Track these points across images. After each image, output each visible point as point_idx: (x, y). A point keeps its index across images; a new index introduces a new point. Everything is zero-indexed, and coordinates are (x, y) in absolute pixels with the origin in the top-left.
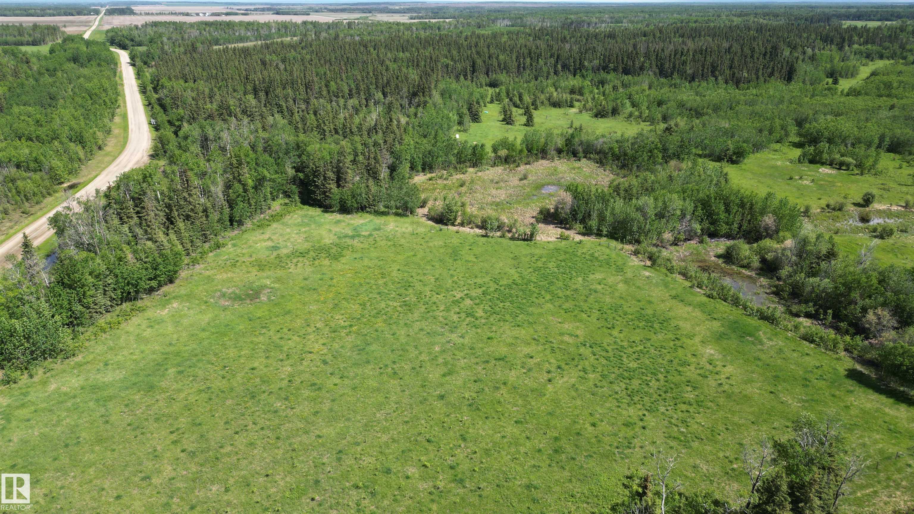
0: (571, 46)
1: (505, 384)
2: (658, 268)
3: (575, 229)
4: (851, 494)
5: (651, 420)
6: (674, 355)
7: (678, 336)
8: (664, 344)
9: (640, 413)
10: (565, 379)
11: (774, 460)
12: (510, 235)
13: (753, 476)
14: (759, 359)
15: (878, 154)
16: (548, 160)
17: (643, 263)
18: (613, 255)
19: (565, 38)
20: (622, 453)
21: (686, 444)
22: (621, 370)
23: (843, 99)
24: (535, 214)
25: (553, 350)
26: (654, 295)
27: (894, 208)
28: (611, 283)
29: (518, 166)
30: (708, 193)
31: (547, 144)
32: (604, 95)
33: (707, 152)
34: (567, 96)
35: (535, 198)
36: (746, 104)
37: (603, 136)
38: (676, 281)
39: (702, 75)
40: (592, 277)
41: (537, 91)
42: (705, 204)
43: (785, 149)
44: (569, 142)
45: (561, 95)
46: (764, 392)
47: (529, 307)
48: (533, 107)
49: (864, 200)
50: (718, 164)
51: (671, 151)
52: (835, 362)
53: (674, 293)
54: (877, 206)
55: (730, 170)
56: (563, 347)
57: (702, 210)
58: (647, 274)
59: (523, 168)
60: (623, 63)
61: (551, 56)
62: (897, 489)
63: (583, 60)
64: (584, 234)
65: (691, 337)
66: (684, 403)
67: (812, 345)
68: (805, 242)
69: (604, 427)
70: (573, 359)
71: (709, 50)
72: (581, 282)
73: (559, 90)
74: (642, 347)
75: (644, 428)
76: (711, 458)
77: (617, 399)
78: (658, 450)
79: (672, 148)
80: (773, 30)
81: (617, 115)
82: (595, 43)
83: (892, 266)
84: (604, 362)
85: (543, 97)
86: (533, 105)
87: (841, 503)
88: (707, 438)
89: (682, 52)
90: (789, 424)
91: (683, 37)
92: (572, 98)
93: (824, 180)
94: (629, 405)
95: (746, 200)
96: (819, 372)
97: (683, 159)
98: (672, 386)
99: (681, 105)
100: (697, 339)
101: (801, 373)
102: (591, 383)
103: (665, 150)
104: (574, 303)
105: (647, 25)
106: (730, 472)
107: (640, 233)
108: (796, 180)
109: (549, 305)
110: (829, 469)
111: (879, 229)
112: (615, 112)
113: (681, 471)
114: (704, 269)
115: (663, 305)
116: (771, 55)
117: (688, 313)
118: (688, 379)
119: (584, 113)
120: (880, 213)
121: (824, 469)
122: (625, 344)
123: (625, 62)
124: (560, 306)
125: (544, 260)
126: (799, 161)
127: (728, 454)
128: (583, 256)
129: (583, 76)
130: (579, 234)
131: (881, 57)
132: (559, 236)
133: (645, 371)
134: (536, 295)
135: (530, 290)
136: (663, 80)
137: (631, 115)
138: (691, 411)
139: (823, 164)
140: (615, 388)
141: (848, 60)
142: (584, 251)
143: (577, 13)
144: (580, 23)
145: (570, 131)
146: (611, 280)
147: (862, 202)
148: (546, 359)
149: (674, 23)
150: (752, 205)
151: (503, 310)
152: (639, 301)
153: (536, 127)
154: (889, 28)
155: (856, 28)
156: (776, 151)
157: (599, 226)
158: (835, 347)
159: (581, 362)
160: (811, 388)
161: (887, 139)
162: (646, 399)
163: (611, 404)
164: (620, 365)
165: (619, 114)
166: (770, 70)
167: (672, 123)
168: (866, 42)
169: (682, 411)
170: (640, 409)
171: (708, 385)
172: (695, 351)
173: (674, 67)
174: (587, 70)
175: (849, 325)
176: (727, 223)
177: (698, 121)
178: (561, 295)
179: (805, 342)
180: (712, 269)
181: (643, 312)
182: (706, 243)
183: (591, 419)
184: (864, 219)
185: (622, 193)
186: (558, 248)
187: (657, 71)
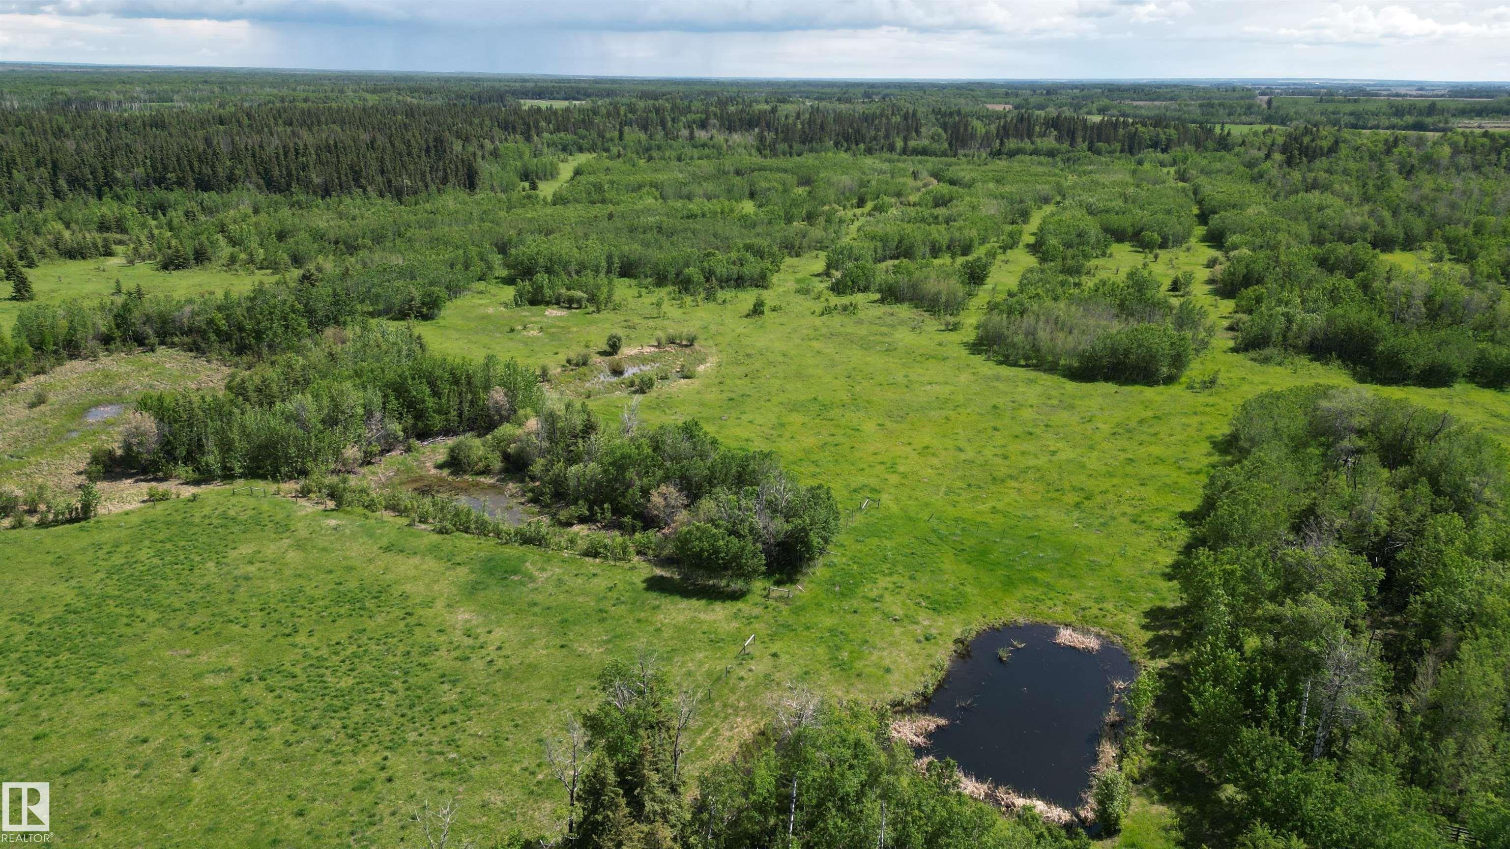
0: (78, 143)
1: (97, 813)
2: (349, 509)
3: (177, 477)
4: (690, 746)
5: (398, 763)
6: (410, 641)
7: (409, 610)
8: (390, 630)
9: (378, 758)
10: (225, 755)
11: (589, 743)
12: (35, 519)
13: (567, 780)
14: (535, 604)
15: (610, 282)
16: (85, 359)
17: (321, 507)
18: (265, 507)
19: (61, 130)
20: (363, 838)
21: (462, 776)
22: (327, 698)
23: (549, 210)
24: (82, 466)
25: (187, 712)
26: (353, 554)
27: (647, 350)
28: (271, 557)
29: (19, 379)
30: (399, 372)
31: (75, 330)
32: (171, 229)
33: (381, 307)
34: (93, 236)
35: (74, 435)
36: (420, 227)
37: (190, 301)
38: (383, 522)
39: (341, 186)
40: (233, 554)
41: (24, 233)
42: (399, 389)
43: (494, 289)
44: (121, 319)
45: (80, 236)
46: (552, 650)
47: (114, 647)
48: (23, 263)
49: (610, 346)
50: (402, 323)
51: (320, 313)
52: (629, 573)
53: (385, 542)
54: (627, 351)
55: (422, 329)
56: (207, 698)
57: (397, 399)
58: (333, 522)
59: (30, 384)
60: (193, 171)
61: (39, 164)
62: (737, 715)
63: (111, 170)
64: (197, 483)
65: (429, 604)
66: (444, 712)
67: (597, 560)
68: (551, 419)
69: (321, 808)
70: (233, 713)
71: (340, 145)
72: (213, 569)
73: (73, 225)
74: (355, 647)
75: (390, 780)
76: (502, 781)
77: (332, 751)
78: (422, 805)
79: (321, 308)
80: (430, 112)
81: (206, 263)
82: (127, 137)
83: (661, 427)
84: (293, 696)
85: (39, 242)
86: (21, 258)
87: (682, 764)
88: (492, 752)
89: (296, 150)
90: (595, 683)
91: (291, 124)
92: (105, 240)
93: (555, 327)
94: (354, 752)
95: (458, 372)
96: (614, 594)
97: (345, 323)
98: (419, 692)
99: (318, 236)
100: (440, 604)
101: (592, 604)
102: (278, 743)
103: (310, 312)
104: (209, 611)
105: (222, 105)
106: (535, 788)
107: (303, 458)
108: (519, 332)
109: (159, 630)
110: (657, 724)
111: (637, 381)
112: (201, 257)
113: (465, 822)
114: (424, 491)
115: (371, 567)
116: (436, 151)
117: (416, 567)
118: (440, 672)
119: (139, 264)
120: (633, 359)
121: (652, 727)
122: (324, 652)
123: (197, 170)
124: (181, 626)
125: (125, 548)
126: (516, 304)
127: (525, 764)
128: (207, 521)
129: (118, 198)
130: (187, 483)
131: (581, 150)
132: (146, 498)
133: (369, 685)
134: (125, 620)
135: (108, 615)
136: (277, 197)
137: (233, 260)
138: (457, 720)
139: (548, 303)
140: (324, 733)
141: (541, 155)
142: (206, 511)
143: (74, 83)
144: (87, 103)
145: (120, 300)
146: (270, 550)
147: (608, 349)
148: (176, 733)
149: (269, 102)
150: (469, 378)
151: (57, 671)
152: (330, 572)
153: (41, 300)
154: (581, 111)
155: (539, 109)
156: (481, 292)
157: (223, 461)
158: (623, 555)
159: (250, 713)
160: (610, 621)
161: (616, 260)
162: (382, 730)
163: (324, 763)
164: (324, 692)
165: (209, 260)
166: (440, 174)
167: (311, 267)
168: (558, 130)
169: (445, 727)
170: (377, 751)
171: (474, 671)
172: (441, 624)
173: (290, 175)
174: (124, 187)
175: (634, 518)
176: (439, 412)
177: (353, 260)
178: (177, 605)
179: (587, 559)
180: (436, 488)
181: (341, 588)
182: (417, 450)
183: (294, 806)
184: (617, 372)
185: (253, 396)
186: (150, 519)
187: (261, 182)
